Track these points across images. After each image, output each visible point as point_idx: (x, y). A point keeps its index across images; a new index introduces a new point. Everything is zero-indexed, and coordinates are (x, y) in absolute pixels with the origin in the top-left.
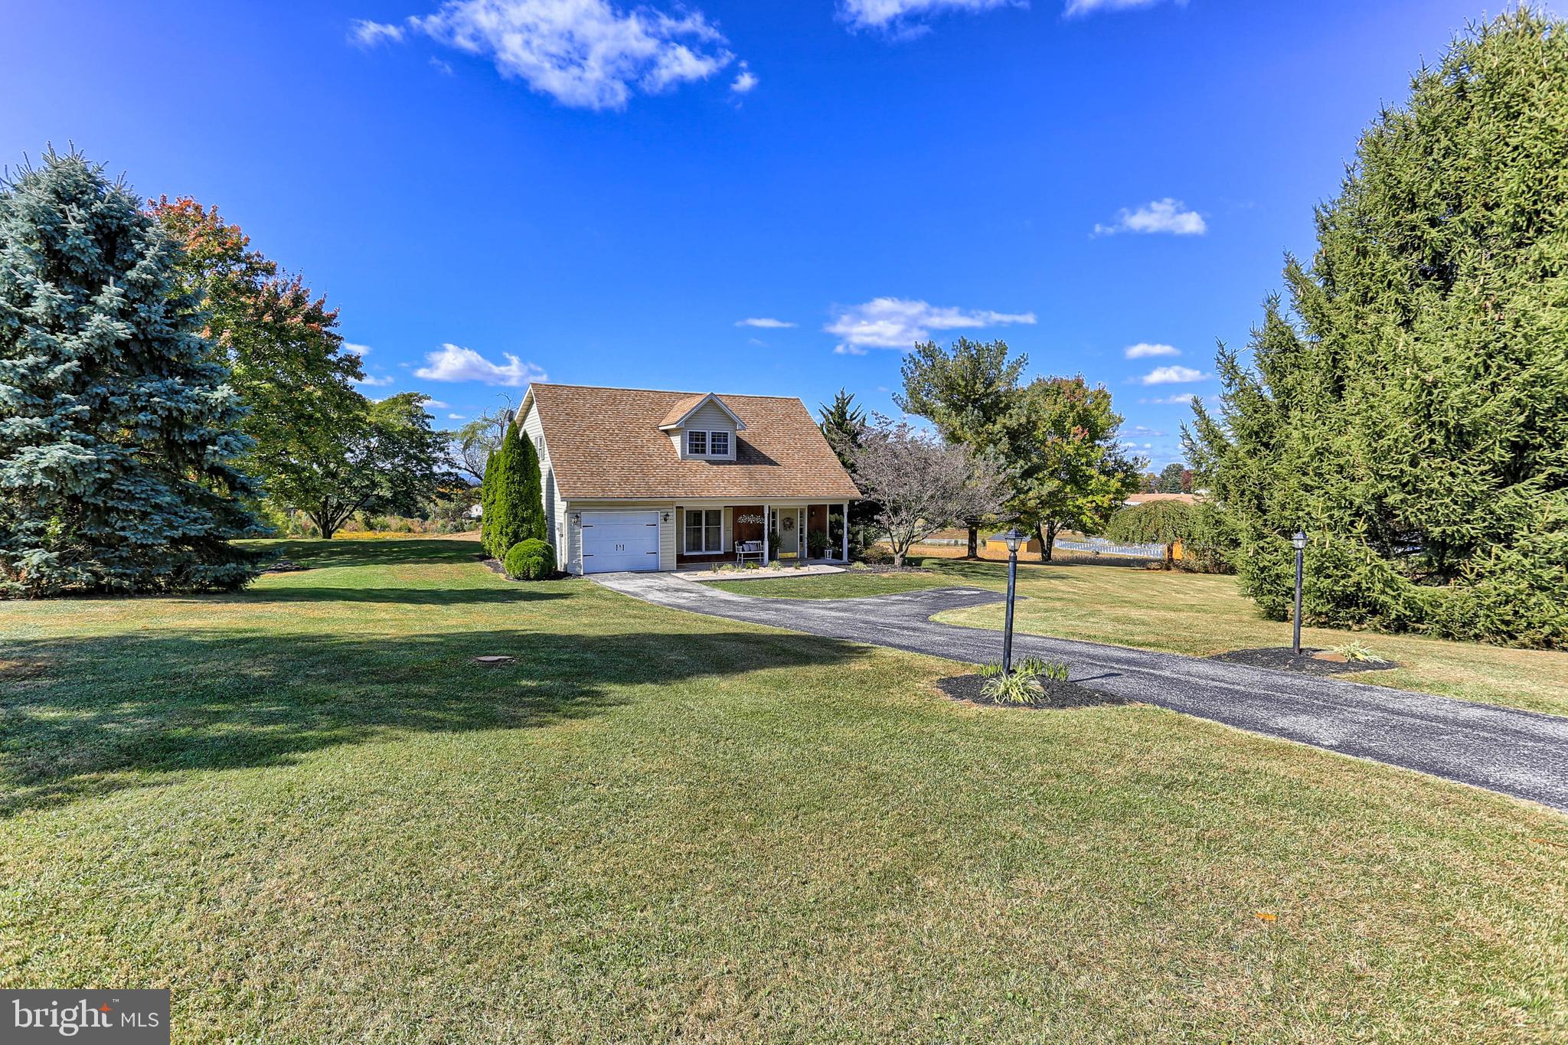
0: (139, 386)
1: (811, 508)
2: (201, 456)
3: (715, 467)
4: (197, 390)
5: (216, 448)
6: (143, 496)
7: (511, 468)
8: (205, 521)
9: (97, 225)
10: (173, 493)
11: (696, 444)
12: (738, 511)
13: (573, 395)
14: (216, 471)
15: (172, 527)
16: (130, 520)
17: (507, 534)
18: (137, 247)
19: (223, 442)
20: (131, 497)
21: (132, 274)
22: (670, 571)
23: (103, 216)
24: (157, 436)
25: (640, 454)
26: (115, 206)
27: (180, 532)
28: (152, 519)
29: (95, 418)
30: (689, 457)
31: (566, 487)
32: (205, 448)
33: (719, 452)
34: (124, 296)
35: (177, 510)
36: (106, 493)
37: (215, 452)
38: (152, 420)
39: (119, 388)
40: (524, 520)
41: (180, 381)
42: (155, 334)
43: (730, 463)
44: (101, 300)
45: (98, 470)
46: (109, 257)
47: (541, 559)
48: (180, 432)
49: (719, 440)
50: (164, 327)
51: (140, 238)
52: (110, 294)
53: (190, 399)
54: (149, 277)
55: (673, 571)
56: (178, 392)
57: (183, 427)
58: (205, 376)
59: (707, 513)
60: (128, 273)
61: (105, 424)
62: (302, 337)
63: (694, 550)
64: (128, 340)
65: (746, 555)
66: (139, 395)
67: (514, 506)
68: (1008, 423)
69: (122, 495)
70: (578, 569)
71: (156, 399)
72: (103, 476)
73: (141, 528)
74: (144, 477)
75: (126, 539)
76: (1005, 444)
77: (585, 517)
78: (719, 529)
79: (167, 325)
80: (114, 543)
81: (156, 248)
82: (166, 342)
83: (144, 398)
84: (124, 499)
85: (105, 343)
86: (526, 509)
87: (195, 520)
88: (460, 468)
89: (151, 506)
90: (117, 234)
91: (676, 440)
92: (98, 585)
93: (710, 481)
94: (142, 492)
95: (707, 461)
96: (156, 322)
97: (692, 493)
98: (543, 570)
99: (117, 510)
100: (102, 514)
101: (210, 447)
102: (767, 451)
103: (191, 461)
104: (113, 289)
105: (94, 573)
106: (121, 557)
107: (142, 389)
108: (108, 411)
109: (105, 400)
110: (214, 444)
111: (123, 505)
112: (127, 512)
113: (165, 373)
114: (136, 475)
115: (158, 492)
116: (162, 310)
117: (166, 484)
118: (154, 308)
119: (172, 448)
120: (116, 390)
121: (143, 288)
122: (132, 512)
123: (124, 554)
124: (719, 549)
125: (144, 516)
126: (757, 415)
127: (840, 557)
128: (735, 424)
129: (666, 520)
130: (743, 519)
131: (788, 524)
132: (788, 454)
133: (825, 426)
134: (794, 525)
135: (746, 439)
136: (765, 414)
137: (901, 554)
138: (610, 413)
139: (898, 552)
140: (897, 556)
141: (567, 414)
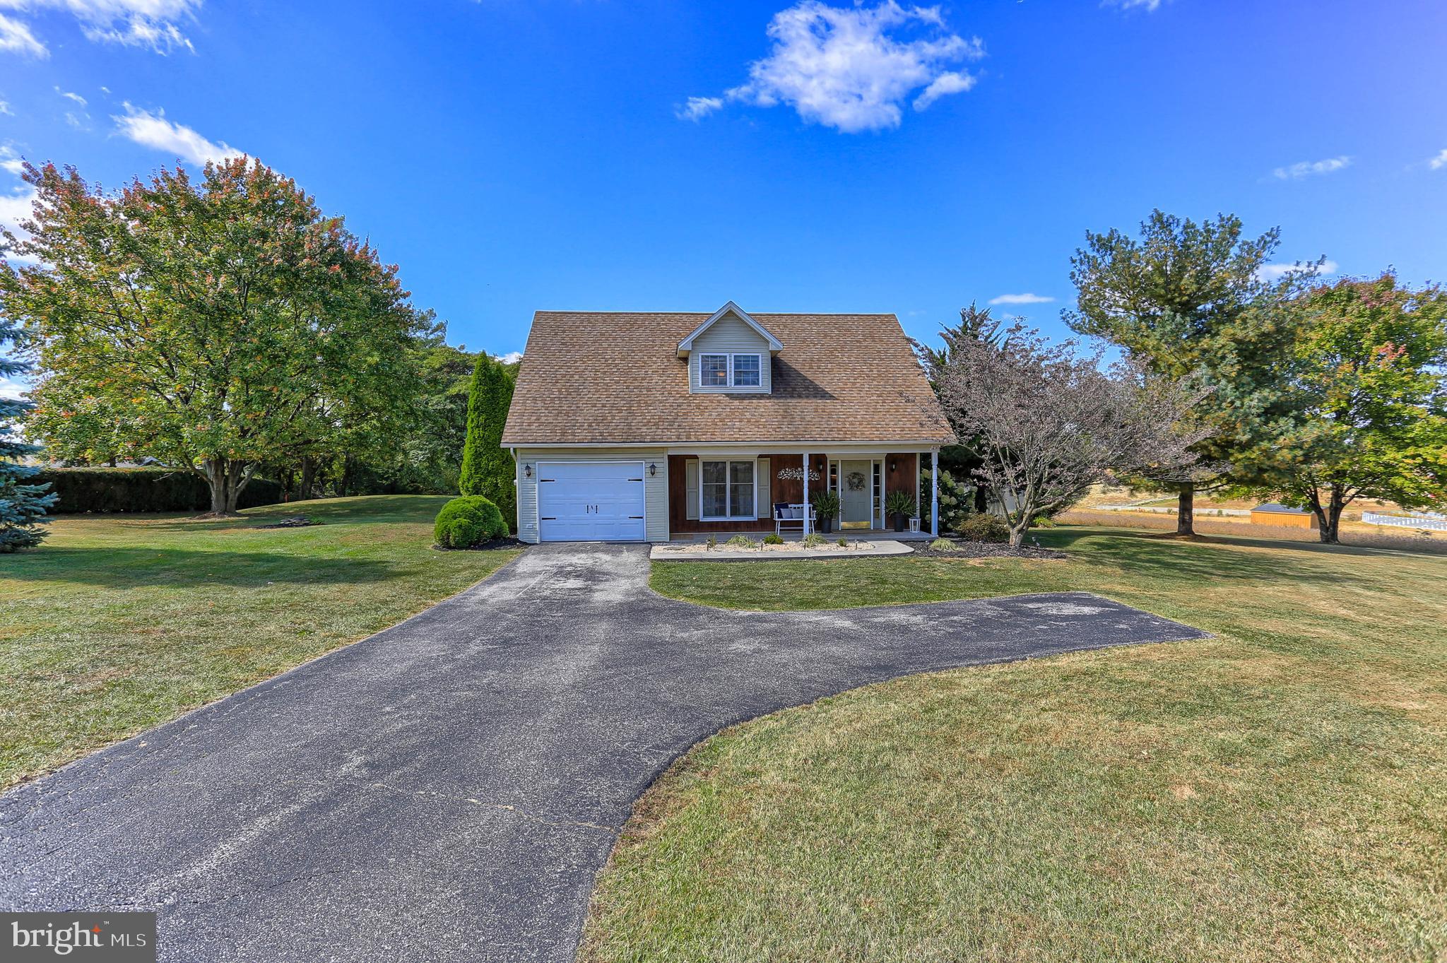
1: (892, 459)
3: (736, 403)
11: (713, 373)
12: (776, 463)
30: (702, 390)
31: (516, 429)
33: (747, 383)
43: (761, 397)
49: (745, 367)
59: (732, 466)
63: (714, 515)
65: (783, 524)
68: (1240, 335)
70: (533, 535)
76: (1230, 367)
77: (543, 468)
78: (752, 488)
95: (727, 395)
102: (823, 382)
124: (751, 515)
126: (826, 336)
127: (925, 527)
128: (768, 342)
129: (653, 474)
130: (786, 474)
131: (856, 481)
132: (854, 383)
133: (948, 353)
134: (866, 483)
135: (797, 367)
136: (837, 335)
137: (1019, 527)
138: (619, 340)
139: (1014, 526)
140: (1013, 532)
141: (563, 344)
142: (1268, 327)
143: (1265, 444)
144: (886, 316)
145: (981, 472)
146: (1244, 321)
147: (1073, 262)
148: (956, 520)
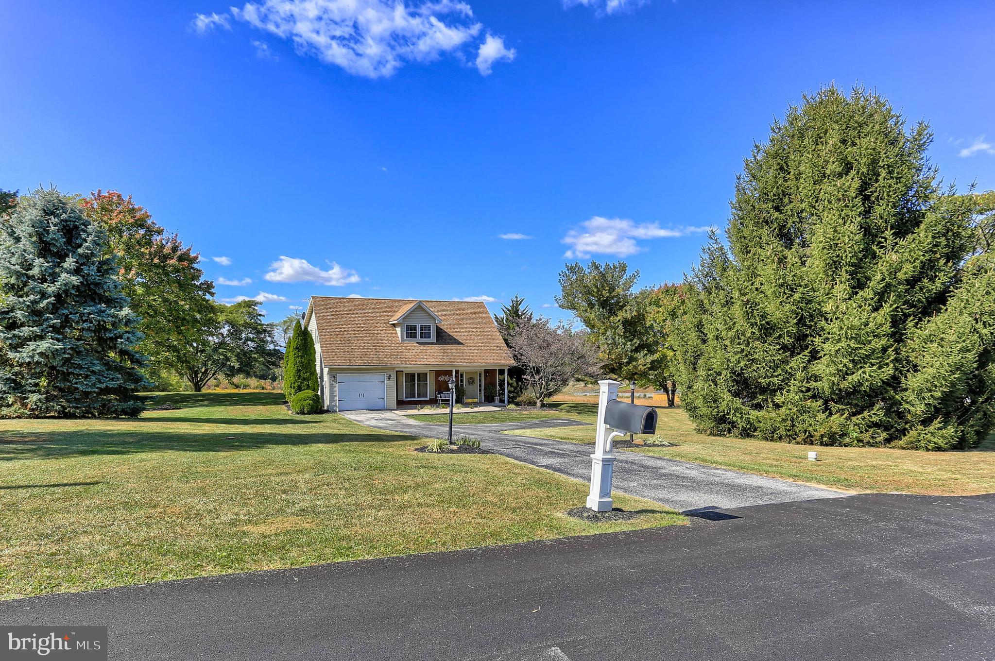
0: (84, 309)
1: (486, 371)
2: (115, 344)
3: (422, 346)
4: (112, 311)
5: (122, 340)
6: (86, 366)
7: (297, 348)
8: (118, 379)
9: (64, 226)
10: (101, 364)
11: (411, 332)
12: (438, 373)
13: (337, 303)
14: (123, 353)
15: (100, 382)
16: (80, 379)
17: (294, 388)
18: (83, 236)
19: (126, 337)
20: (80, 367)
21: (80, 251)
22: (391, 410)
23: (66, 221)
24: (93, 334)
25: (375, 339)
26: (72, 215)
27: (105, 385)
28: (90, 378)
29: (63, 326)
30: (405, 340)
31: (328, 359)
32: (117, 341)
33: (425, 337)
34: (76, 262)
35: (103, 373)
36: (68, 365)
37: (122, 342)
38: (90, 327)
39: (74, 310)
40: (304, 379)
41: (104, 306)
42: (92, 281)
43: (432, 344)
44: (65, 265)
45: (64, 353)
46: (69, 242)
47: (311, 402)
48: (105, 332)
49: (425, 330)
50: (96, 277)
51: (84, 231)
52: (70, 262)
53: (109, 315)
54: (89, 252)
55: (394, 410)
56: (103, 312)
57: (106, 330)
58: (117, 302)
59: (419, 375)
60: (79, 250)
61: (67, 329)
62: (177, 270)
63: (411, 397)
64: (78, 286)
65: (442, 401)
66: (84, 314)
67: (299, 371)
68: (625, 316)
69: (76, 366)
70: (335, 408)
71: (92, 316)
72: (66, 356)
73: (85, 383)
74: (87, 356)
75: (77, 388)
76: (621, 330)
77: (340, 377)
78: (427, 384)
79: (98, 276)
80: (72, 390)
81: (92, 236)
82: (97, 285)
83: (86, 315)
84: (77, 368)
85: (67, 288)
86: (306, 373)
87: (113, 379)
88: (281, 346)
89: (90, 372)
90: (73, 229)
91: (398, 330)
92: (63, 412)
93: (418, 355)
94: (86, 364)
95: (417, 343)
96: (92, 275)
97: (406, 362)
98: (312, 407)
99: (73, 374)
100: (66, 376)
101: (119, 340)
102: (457, 336)
103: (110, 348)
104: (71, 259)
105: (62, 406)
106: (75, 398)
107: (86, 311)
108: (68, 322)
109: (67, 316)
110: (121, 338)
111: (77, 371)
112: (78, 375)
113: (97, 301)
114: (83, 355)
115: (93, 364)
116: (95, 268)
117: (97, 360)
118: (91, 268)
119: (101, 341)
120: (72, 311)
121: (86, 257)
122: (81, 375)
123: (77, 397)
124: (427, 397)
125: (87, 377)
126: (454, 313)
127: (502, 401)
128: (435, 319)
129: (389, 379)
130: (442, 378)
131: (471, 381)
132: (471, 338)
133: (505, 318)
134: (475, 382)
135: (445, 329)
136: (460, 313)
137: (540, 399)
138: (359, 314)
139: (538, 399)
140: (538, 401)
141: (332, 315)
142: (635, 313)
143: (634, 363)
144: (480, 303)
145: (525, 377)
146: (626, 311)
147: (560, 275)
148: (515, 398)
